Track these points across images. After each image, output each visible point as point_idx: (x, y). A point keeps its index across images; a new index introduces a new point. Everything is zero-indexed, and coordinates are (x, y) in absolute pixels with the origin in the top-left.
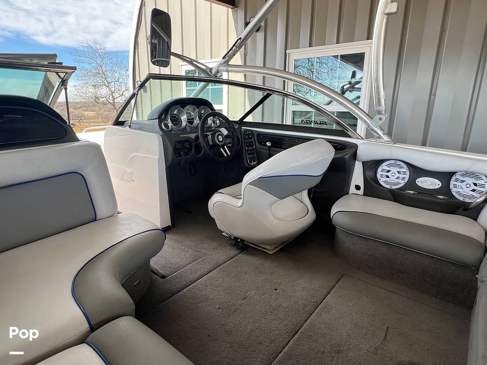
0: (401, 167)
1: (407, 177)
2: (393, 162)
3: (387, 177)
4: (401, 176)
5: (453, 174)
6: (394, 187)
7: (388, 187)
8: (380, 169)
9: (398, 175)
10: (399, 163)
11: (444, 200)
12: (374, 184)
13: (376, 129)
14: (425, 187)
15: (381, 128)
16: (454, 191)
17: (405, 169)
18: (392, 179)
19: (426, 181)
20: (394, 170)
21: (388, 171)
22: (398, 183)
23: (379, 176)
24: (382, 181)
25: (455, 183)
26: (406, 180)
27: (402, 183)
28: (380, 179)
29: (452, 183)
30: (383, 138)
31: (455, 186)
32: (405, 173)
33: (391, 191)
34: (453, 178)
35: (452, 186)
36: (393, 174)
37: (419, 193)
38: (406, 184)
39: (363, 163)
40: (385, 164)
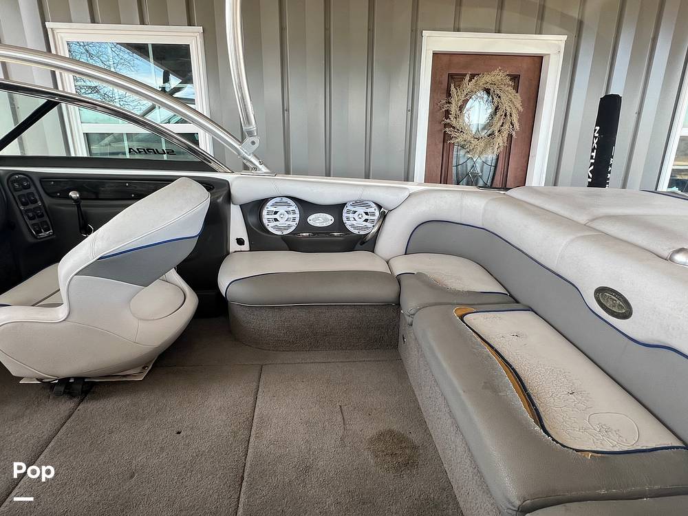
0: (289, 205)
1: (297, 216)
2: (278, 200)
3: (276, 220)
4: (291, 216)
5: (344, 205)
6: (286, 232)
7: (279, 233)
8: (265, 212)
9: (287, 216)
10: (285, 199)
11: (340, 237)
12: (261, 233)
13: (249, 157)
14: (318, 225)
15: (255, 156)
16: (348, 224)
17: (294, 207)
18: (282, 222)
19: (317, 219)
20: (282, 210)
21: (276, 213)
22: (289, 227)
23: (265, 221)
24: (270, 227)
25: (348, 215)
26: (297, 220)
27: (294, 225)
28: (268, 225)
29: (345, 215)
30: (260, 170)
31: (348, 219)
32: (294, 212)
33: (283, 238)
34: (345, 211)
35: (345, 219)
36: (282, 216)
37: (314, 234)
38: (298, 225)
39: (241, 206)
40: (270, 203)
